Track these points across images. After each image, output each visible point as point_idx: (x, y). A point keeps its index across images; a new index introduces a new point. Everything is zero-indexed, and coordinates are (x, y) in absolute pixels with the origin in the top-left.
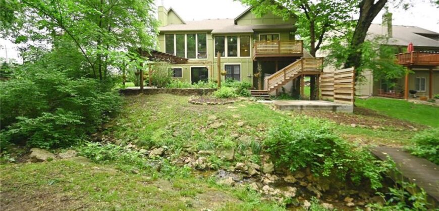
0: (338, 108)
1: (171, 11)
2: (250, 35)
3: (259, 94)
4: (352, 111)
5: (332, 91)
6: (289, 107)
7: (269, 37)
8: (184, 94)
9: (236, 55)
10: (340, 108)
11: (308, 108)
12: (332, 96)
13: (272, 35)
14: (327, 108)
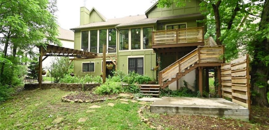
0: (226, 112)
1: (93, 10)
2: (153, 26)
3: (148, 90)
4: (248, 117)
5: (230, 87)
6: (161, 109)
7: (176, 28)
8: (69, 89)
9: (140, 48)
10: (230, 112)
11: (185, 111)
12: (230, 93)
13: (179, 25)
14: (210, 112)
